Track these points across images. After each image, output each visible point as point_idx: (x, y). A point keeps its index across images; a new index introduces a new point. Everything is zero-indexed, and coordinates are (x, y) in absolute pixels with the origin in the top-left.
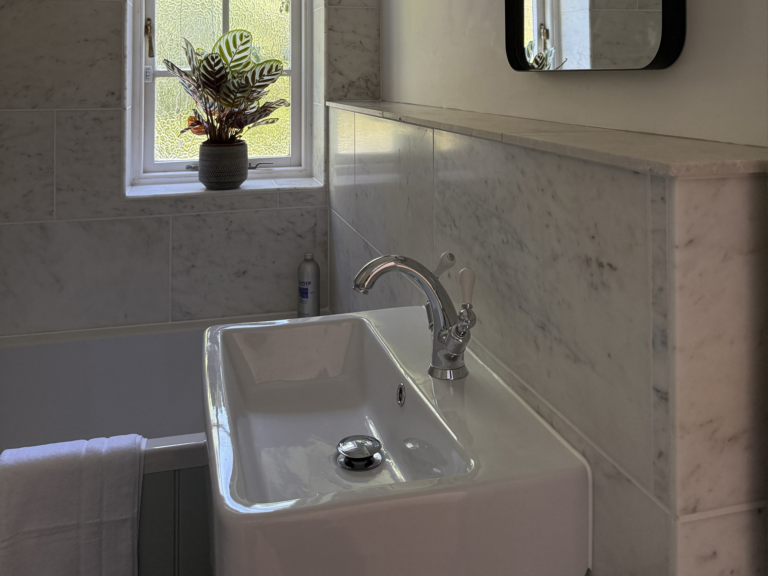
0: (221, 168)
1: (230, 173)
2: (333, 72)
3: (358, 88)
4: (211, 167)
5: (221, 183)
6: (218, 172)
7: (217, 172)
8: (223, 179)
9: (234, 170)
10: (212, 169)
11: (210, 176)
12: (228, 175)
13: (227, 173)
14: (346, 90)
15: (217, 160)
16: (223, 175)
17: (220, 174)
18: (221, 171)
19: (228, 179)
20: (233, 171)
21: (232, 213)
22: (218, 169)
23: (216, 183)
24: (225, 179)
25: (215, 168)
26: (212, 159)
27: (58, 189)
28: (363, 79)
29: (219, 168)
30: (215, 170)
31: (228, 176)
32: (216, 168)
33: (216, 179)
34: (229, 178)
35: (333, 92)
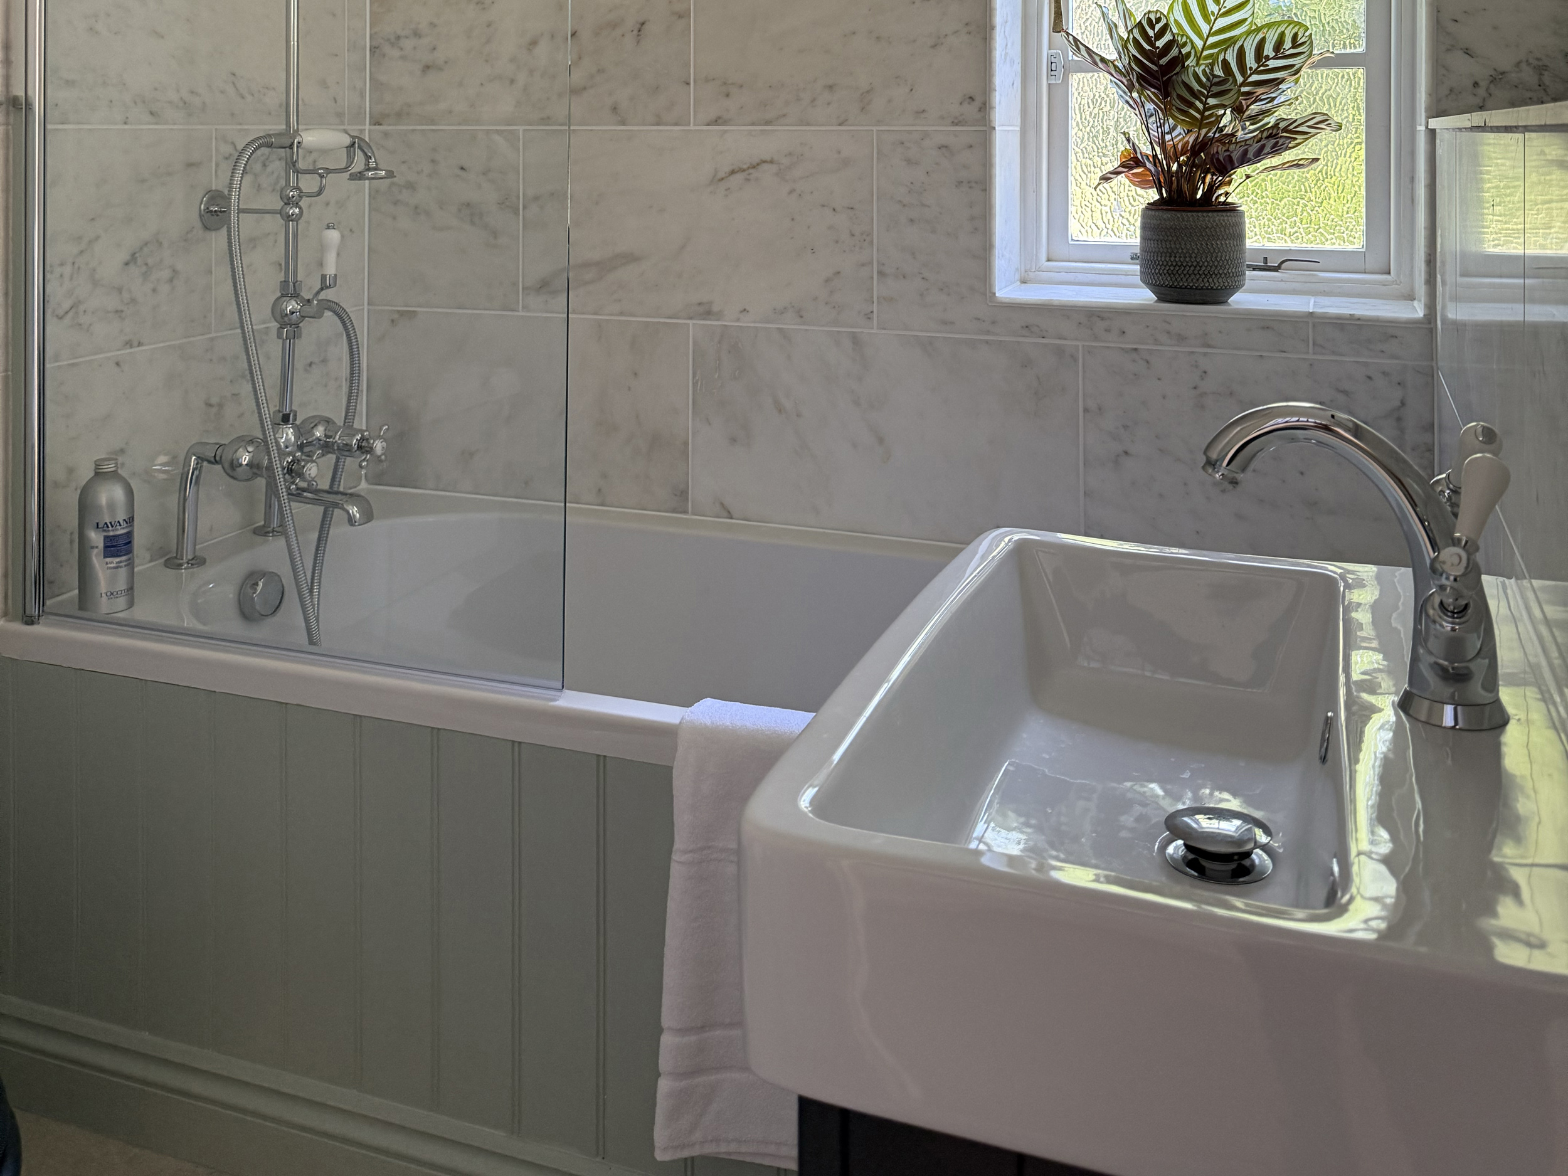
0: (1180, 257)
1: (1198, 268)
2: (1448, 50)
3: (1516, 86)
4: (1160, 255)
5: (1181, 288)
6: (1174, 264)
7: (1172, 265)
8: (1184, 280)
9: (1208, 262)
10: (1161, 257)
11: (1157, 271)
12: (1196, 272)
13: (1192, 268)
14: (1481, 92)
15: (1170, 238)
16: (1185, 272)
17: (1177, 268)
18: (1179, 264)
19: (1194, 281)
20: (1206, 264)
21: (1205, 354)
22: (1172, 259)
23: (1171, 287)
24: (1189, 280)
25: (1168, 255)
26: (1161, 237)
27: (881, 274)
28: (1529, 64)
29: (1175, 257)
30: (1168, 259)
31: (1195, 275)
32: (1170, 257)
33: (1169, 279)
34: (1198, 280)
35: (1447, 96)
